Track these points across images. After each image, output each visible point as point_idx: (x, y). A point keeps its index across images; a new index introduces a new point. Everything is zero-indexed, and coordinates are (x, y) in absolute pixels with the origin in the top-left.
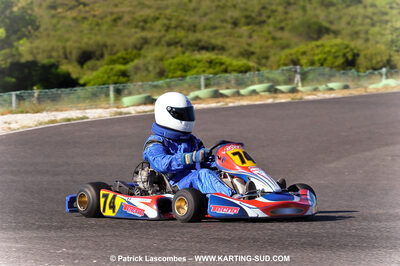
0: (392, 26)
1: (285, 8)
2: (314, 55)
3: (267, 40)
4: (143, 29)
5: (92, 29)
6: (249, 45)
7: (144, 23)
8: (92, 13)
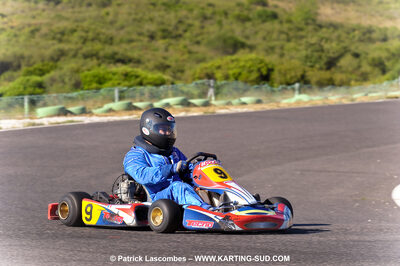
0: (307, 42)
1: (202, 22)
2: (229, 69)
3: (183, 54)
4: (60, 41)
5: (9, 40)
6: (165, 58)
7: (61, 35)
8: (10, 24)
